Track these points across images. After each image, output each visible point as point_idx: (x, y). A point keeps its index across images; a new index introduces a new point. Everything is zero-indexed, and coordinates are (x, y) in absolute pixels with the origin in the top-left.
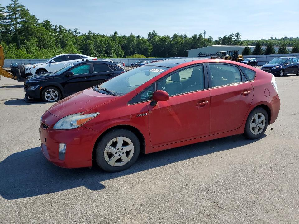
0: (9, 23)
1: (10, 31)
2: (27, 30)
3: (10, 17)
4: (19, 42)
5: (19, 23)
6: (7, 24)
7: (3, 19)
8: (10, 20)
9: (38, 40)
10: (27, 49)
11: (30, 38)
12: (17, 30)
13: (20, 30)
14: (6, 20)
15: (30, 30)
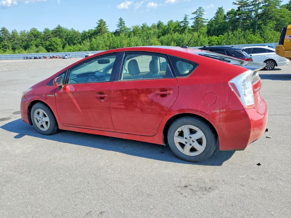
0: (251, 9)
1: (251, 17)
2: (267, 14)
3: (254, 3)
4: (256, 27)
5: (261, 8)
6: (250, 11)
7: (246, 7)
8: (252, 7)
9: (276, 23)
10: (262, 33)
11: (268, 21)
12: (257, 15)
13: (261, 15)
14: (249, 7)
15: (270, 14)
